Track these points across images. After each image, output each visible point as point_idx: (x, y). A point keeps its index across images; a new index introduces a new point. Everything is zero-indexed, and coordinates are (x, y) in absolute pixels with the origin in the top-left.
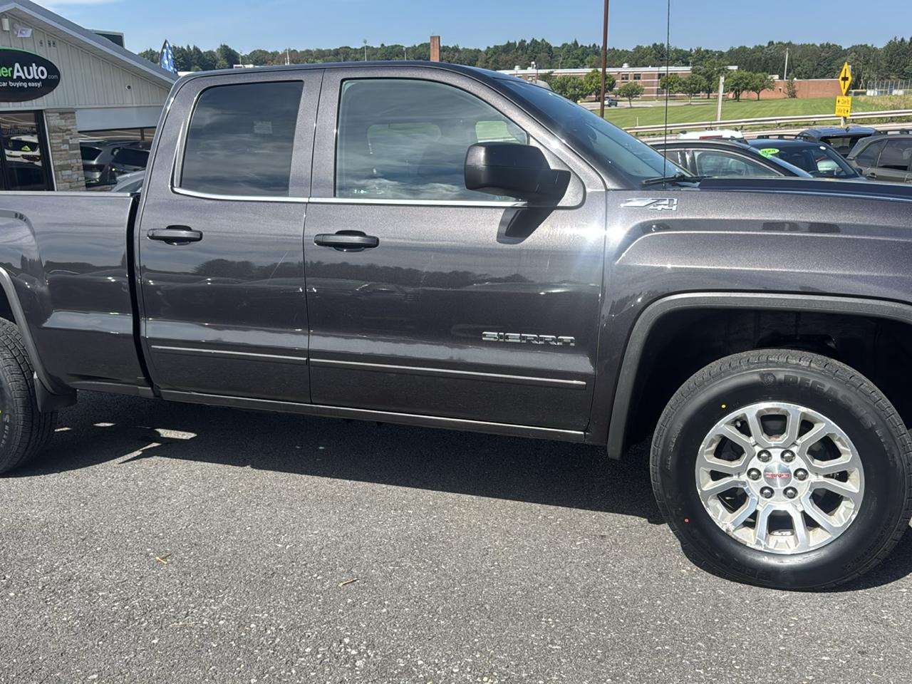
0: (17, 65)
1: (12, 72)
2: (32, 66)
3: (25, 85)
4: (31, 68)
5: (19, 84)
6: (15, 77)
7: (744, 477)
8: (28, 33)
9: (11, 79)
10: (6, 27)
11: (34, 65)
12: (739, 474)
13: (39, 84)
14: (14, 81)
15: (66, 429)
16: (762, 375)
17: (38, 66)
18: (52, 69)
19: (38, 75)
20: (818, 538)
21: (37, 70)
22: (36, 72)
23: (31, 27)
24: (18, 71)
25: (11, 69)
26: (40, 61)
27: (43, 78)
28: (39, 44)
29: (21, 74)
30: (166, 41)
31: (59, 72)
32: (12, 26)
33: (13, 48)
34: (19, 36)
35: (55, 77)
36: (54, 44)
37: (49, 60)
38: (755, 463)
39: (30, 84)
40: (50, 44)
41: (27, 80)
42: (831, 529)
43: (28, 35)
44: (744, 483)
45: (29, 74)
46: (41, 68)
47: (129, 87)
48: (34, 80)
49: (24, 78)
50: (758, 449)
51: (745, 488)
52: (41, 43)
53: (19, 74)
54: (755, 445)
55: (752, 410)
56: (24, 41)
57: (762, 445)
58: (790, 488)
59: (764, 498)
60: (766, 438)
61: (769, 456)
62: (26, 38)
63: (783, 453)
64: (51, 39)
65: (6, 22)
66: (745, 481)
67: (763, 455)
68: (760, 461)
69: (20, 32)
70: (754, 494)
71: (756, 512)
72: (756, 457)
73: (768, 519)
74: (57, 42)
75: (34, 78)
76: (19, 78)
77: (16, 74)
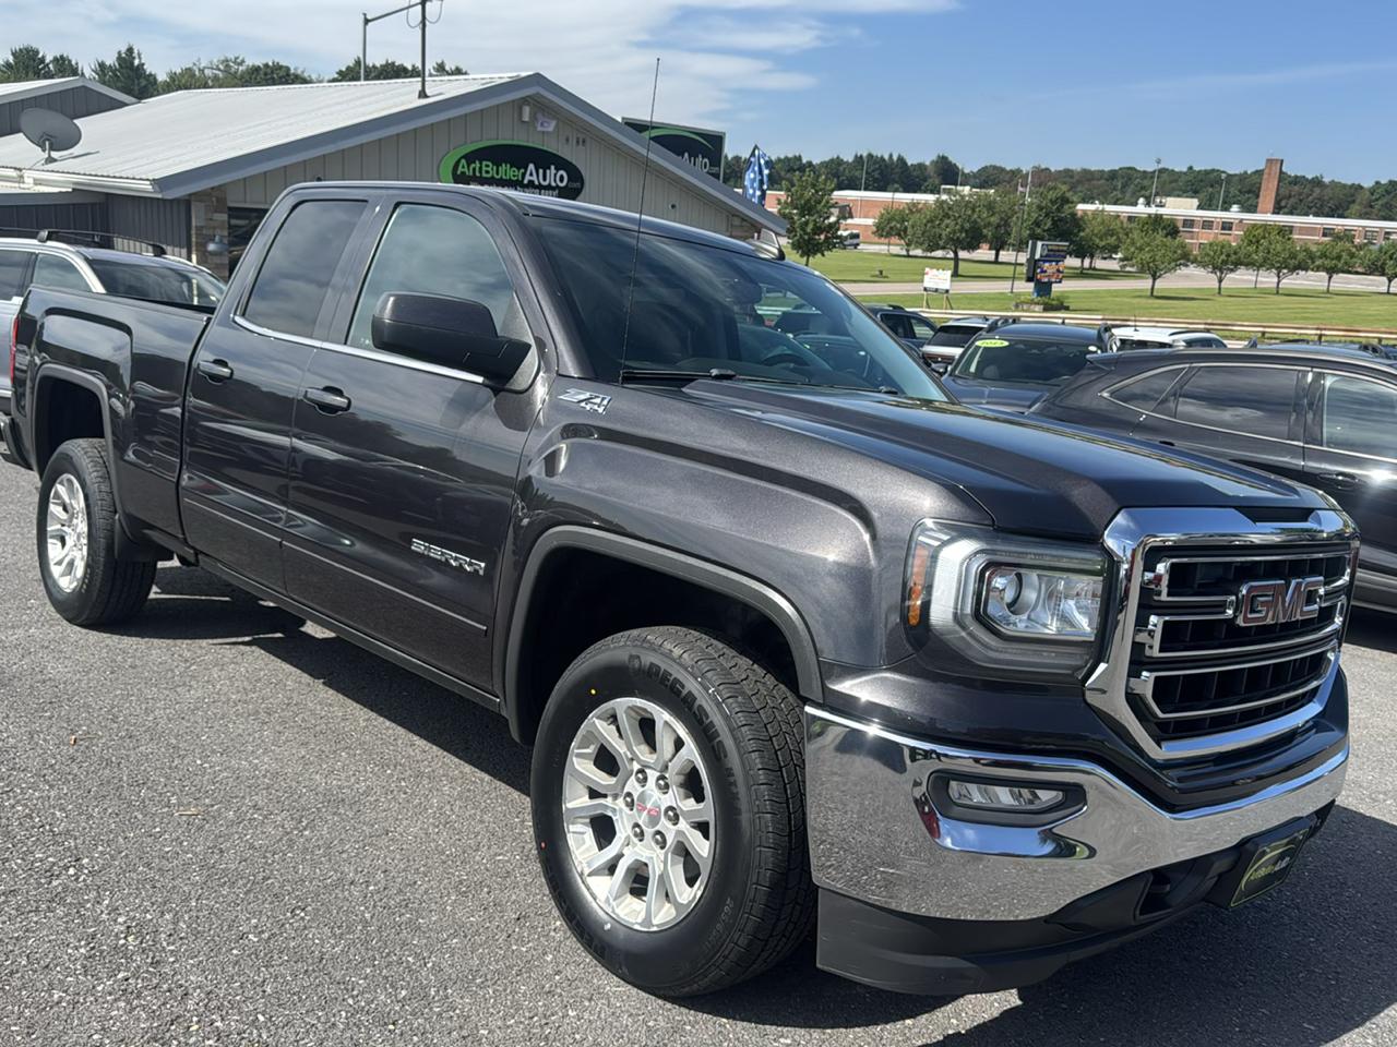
0: (531, 166)
1: (524, 175)
2: (549, 168)
4: (548, 171)
6: (526, 182)
7: (620, 802)
8: (551, 127)
9: (520, 183)
10: (526, 118)
11: (553, 167)
12: (616, 797)
13: (555, 193)
15: (227, 599)
16: (631, 657)
17: (557, 169)
18: (575, 175)
19: (555, 180)
20: (664, 915)
21: (556, 175)
22: (554, 176)
23: (554, 118)
24: (531, 174)
25: (522, 171)
26: (562, 164)
27: (561, 184)
28: (564, 141)
29: (534, 178)
30: (756, 147)
31: (582, 177)
32: (534, 117)
33: (530, 144)
34: (539, 129)
35: (578, 184)
36: (584, 142)
37: (574, 162)
38: (632, 786)
39: (543, 191)
40: (578, 142)
41: (540, 186)
42: (678, 906)
43: (551, 129)
44: (614, 810)
45: (545, 179)
46: (562, 172)
47: (673, 206)
48: (549, 187)
49: (536, 183)
50: (636, 766)
51: (614, 818)
52: (567, 140)
53: (531, 178)
54: (632, 759)
55: (621, 704)
56: (545, 135)
57: (639, 761)
58: (658, 832)
59: (636, 840)
60: (642, 751)
61: (645, 779)
62: (548, 133)
63: (658, 779)
64: (581, 137)
65: (527, 110)
66: (617, 808)
67: (640, 776)
68: (636, 783)
69: (542, 125)
70: (623, 830)
71: (620, 856)
72: (633, 777)
73: (629, 870)
74: (588, 140)
75: (550, 184)
76: (531, 182)
77: (527, 178)
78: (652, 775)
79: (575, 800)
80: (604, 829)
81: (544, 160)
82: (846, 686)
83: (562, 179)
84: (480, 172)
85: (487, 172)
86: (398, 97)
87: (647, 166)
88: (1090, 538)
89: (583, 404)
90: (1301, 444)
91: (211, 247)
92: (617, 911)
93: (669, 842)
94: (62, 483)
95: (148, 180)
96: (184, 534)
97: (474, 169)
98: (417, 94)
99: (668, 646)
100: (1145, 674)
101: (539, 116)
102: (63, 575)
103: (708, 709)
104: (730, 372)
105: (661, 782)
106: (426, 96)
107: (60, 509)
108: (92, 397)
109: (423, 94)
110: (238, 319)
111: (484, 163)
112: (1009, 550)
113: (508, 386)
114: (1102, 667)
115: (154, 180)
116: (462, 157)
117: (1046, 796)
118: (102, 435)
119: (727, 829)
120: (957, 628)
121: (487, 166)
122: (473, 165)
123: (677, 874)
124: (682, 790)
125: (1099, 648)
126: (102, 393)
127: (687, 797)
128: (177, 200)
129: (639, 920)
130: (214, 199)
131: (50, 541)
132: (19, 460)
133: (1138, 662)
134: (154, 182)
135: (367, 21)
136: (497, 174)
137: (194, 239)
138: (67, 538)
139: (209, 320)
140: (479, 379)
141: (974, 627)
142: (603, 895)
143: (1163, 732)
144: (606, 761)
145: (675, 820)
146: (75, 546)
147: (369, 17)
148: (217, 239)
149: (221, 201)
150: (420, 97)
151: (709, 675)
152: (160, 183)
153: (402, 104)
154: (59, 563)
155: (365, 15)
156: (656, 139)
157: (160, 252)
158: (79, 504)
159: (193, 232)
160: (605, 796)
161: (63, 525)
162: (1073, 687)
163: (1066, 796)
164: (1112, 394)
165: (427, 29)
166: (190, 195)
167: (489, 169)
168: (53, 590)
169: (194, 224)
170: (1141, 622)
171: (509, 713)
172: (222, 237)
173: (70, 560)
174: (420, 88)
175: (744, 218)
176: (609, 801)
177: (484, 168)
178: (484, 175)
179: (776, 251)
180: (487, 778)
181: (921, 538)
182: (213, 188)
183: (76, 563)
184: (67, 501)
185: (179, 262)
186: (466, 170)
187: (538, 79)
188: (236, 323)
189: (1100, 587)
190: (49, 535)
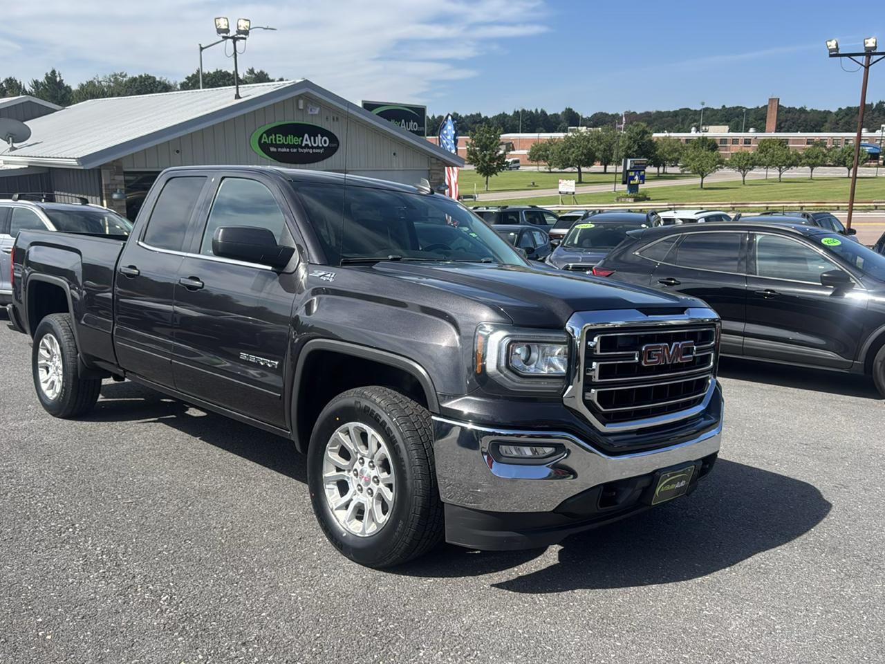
0: (306, 136)
1: (302, 141)
2: (317, 136)
3: (311, 151)
4: (317, 138)
5: (305, 150)
6: (303, 145)
7: (352, 473)
8: (317, 111)
9: (300, 146)
10: (301, 107)
11: (319, 135)
12: (349, 471)
13: (322, 151)
14: (302, 148)
16: (356, 402)
17: (322, 136)
18: (333, 139)
19: (321, 143)
21: (321, 140)
22: (321, 141)
23: (320, 106)
24: (306, 140)
25: (301, 138)
26: (324, 133)
27: (325, 145)
28: (325, 119)
29: (309, 142)
31: (337, 141)
32: (306, 106)
33: (305, 123)
34: (310, 113)
35: (335, 145)
36: (337, 119)
37: (332, 131)
38: (357, 466)
39: (314, 151)
40: (334, 119)
41: (312, 148)
42: (378, 524)
43: (317, 112)
44: (348, 478)
45: (315, 143)
46: (325, 138)
47: (394, 154)
48: (318, 147)
49: (310, 145)
50: (359, 456)
51: (348, 482)
52: (327, 118)
53: (307, 143)
54: (357, 453)
55: (351, 425)
56: (313, 117)
57: (361, 454)
58: (370, 489)
59: (359, 492)
60: (362, 449)
61: (363, 462)
62: (315, 115)
63: (370, 462)
64: (335, 116)
65: (301, 102)
66: (349, 476)
67: (361, 461)
68: (359, 465)
69: (311, 110)
70: (353, 487)
71: (351, 500)
72: (358, 461)
73: (355, 507)
74: (340, 118)
75: (318, 146)
76: (307, 145)
77: (304, 143)
78: (367, 460)
79: (329, 473)
80: (343, 487)
81: (314, 131)
82: (451, 405)
83: (325, 142)
84: (275, 141)
85: (280, 141)
86: (223, 98)
87: (377, 131)
88: (560, 327)
89: (322, 278)
90: (745, 275)
91: (115, 196)
92: (349, 527)
93: (375, 493)
94: (46, 338)
95: (74, 158)
96: (117, 361)
97: (272, 139)
98: (234, 97)
99: (374, 397)
100: (593, 390)
101: (309, 105)
102: (48, 389)
103: (392, 429)
104: (399, 257)
105: (371, 464)
106: (240, 98)
107: (45, 352)
108: (60, 290)
109: (238, 97)
110: (140, 243)
111: (277, 135)
112: (522, 335)
113: (284, 271)
114: (570, 387)
115: (78, 158)
116: (264, 133)
117: (548, 450)
118: (68, 312)
119: (401, 486)
120: (499, 373)
121: (279, 137)
122: (271, 137)
123: (378, 509)
124: (381, 468)
125: (567, 379)
126: (66, 287)
127: (383, 471)
128: (93, 170)
129: (360, 531)
130: (115, 167)
131: (40, 369)
132: (19, 328)
133: (588, 385)
134: (79, 160)
135: (202, 49)
136: (286, 141)
137: (104, 192)
138: (50, 369)
139: (124, 244)
140: (270, 268)
141: (506, 372)
142: (343, 520)
143: (607, 419)
144: (345, 453)
145: (378, 482)
146: (55, 373)
147: (203, 46)
148: (118, 191)
149: (119, 168)
150: (236, 98)
151: (393, 412)
152: (81, 160)
153: (226, 103)
154: (46, 382)
155: (200, 45)
156: (381, 114)
157: (85, 202)
158: (57, 350)
159: (103, 188)
160: (344, 471)
161: (47, 361)
162: (557, 398)
163: (556, 450)
164: (640, 252)
165: (237, 58)
166: (100, 166)
167: (281, 139)
168: (43, 398)
169: (103, 183)
170: (588, 365)
171: (295, 438)
172: (121, 190)
173: (53, 380)
174: (235, 93)
175: (438, 159)
176: (345, 473)
177: (278, 139)
178: (278, 142)
179: (429, 190)
180: (286, 477)
181: (480, 332)
182: (114, 161)
183: (55, 383)
184: (50, 348)
185: (97, 208)
186: (266, 140)
187: (306, 83)
188: (140, 246)
189: (567, 349)
190: (39, 366)
